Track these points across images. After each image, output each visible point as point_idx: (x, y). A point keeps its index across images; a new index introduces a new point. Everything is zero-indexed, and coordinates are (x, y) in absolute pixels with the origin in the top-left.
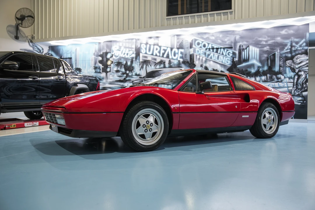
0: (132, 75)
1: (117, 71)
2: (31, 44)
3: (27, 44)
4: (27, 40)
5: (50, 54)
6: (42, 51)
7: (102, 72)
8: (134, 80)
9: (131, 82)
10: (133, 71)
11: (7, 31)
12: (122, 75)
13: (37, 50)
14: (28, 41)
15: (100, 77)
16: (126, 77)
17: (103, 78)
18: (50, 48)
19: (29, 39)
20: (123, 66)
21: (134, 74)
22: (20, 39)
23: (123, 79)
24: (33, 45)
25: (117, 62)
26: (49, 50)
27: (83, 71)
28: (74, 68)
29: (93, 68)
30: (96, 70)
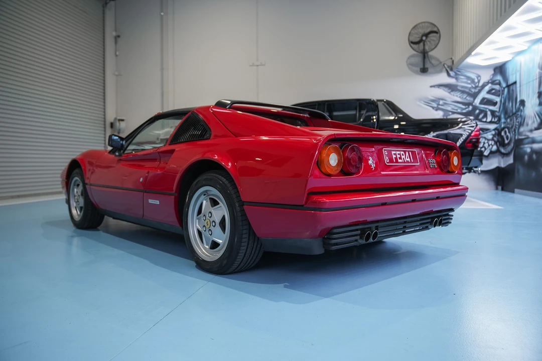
2: (452, 73)
3: (444, 75)
4: (444, 69)
5: (497, 81)
6: (476, 81)
11: (408, 65)
13: (465, 80)
14: (447, 70)
18: (497, 71)
19: (448, 67)
22: (430, 70)
24: (456, 74)
26: (494, 75)
27: (526, 104)
28: (518, 100)
29: (537, 95)
30: (540, 99)
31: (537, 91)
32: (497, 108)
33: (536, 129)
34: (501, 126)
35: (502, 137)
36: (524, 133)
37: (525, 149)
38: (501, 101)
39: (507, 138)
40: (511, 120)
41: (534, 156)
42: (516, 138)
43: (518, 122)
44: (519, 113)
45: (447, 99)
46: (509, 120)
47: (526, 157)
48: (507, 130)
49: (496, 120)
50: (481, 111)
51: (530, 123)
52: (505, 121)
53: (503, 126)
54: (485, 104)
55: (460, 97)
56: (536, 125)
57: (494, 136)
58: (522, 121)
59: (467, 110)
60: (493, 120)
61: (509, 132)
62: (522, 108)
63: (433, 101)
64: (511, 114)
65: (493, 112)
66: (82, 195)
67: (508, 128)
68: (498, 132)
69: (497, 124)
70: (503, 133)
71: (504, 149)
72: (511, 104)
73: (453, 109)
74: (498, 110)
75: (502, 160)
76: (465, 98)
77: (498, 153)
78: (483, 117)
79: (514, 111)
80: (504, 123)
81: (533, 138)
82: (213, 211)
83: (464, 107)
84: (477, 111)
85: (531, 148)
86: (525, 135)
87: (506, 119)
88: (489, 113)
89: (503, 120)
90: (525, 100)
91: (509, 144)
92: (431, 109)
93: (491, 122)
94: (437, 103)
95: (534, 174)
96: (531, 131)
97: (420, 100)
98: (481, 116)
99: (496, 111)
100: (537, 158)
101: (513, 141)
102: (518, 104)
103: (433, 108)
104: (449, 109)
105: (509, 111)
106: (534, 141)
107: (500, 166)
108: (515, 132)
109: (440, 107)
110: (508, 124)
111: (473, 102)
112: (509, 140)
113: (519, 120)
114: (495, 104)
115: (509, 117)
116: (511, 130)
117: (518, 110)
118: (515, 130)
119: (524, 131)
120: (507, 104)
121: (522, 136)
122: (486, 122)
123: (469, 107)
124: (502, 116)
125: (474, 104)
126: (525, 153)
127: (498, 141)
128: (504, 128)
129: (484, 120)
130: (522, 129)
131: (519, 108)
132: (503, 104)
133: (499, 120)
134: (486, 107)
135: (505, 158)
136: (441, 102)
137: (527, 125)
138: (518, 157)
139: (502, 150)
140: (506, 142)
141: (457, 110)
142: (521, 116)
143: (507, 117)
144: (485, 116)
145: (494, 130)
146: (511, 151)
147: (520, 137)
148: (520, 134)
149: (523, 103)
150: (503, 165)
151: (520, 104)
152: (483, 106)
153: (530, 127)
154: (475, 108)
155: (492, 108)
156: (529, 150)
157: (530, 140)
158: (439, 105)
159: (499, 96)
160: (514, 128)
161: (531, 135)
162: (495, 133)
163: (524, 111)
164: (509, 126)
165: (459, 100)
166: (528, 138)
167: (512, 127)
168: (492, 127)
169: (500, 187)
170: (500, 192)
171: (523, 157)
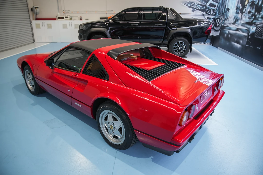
0: (259, 17)
1: (250, 12)
7: (240, 13)
8: (259, 23)
9: (256, 25)
10: (260, 13)
12: (251, 17)
15: (238, 17)
16: (254, 19)
17: (239, 19)
20: (255, 7)
21: (260, 16)
23: (251, 21)
25: (251, 2)
27: (230, 10)
28: (226, 7)
29: (236, 8)
30: (237, 10)
31: (236, 6)
32: (215, 8)
33: (233, 24)
34: (216, 17)
35: (216, 22)
36: (226, 24)
37: (226, 31)
38: (218, 5)
39: (218, 23)
40: (221, 16)
41: (229, 36)
42: (223, 25)
43: (225, 18)
44: (226, 14)
45: (195, 3)
46: (220, 15)
47: (226, 35)
48: (218, 19)
49: (214, 14)
50: (209, 9)
51: (230, 20)
52: (218, 15)
53: (217, 17)
54: (211, 6)
55: (200, 2)
56: (233, 22)
57: (212, 21)
58: (227, 18)
59: (203, 8)
60: (213, 14)
61: (219, 21)
62: (227, 12)
63: (189, 3)
64: (222, 13)
65: (214, 10)
66: (32, 79)
67: (219, 19)
68: (215, 20)
69: (215, 16)
70: (216, 21)
71: (216, 28)
72: (222, 8)
73: (197, 8)
74: (216, 9)
75: (214, 33)
76: (203, 3)
77: (213, 29)
78: (209, 12)
79: (223, 12)
80: (218, 16)
81: (230, 27)
82: (114, 123)
83: (202, 7)
84: (207, 9)
85: (229, 32)
86: (227, 25)
87: (219, 14)
88: (212, 10)
89: (217, 15)
90: (230, 9)
91: (218, 26)
92: (187, 7)
93: (212, 15)
94: (190, 4)
95: (228, 43)
96: (230, 24)
97: (183, 2)
98: (208, 12)
99: (215, 10)
100: (231, 37)
101: (221, 25)
102: (226, 9)
103: (188, 6)
104: (195, 7)
105: (221, 11)
106: (230, 29)
107: (213, 35)
108: (222, 22)
109: (191, 6)
110: (220, 17)
111: (206, 5)
112: (219, 24)
113: (225, 17)
114: (215, 6)
115: (221, 14)
116: (220, 20)
117: (225, 12)
118: (222, 21)
119: (226, 23)
120: (220, 7)
121: (225, 25)
122: (210, 15)
123: (204, 7)
124: (217, 13)
125: (206, 6)
126: (226, 33)
127: (214, 24)
128: (217, 18)
129: (210, 14)
130: (226, 22)
131: (226, 12)
132: (219, 7)
133: (216, 14)
134: (211, 7)
135: (216, 32)
136: (192, 4)
137: (229, 21)
138: (222, 34)
139: (215, 28)
140: (217, 25)
141: (199, 8)
142: (226, 15)
143: (219, 13)
144: (210, 12)
145: (213, 19)
146: (219, 30)
147: (224, 25)
148: (224, 24)
149: (228, 9)
150: (214, 35)
151: (227, 10)
152: (210, 7)
153: (229, 22)
154: (206, 8)
155: (213, 8)
156: (227, 32)
157: (228, 28)
158: (191, 5)
159: (217, 3)
160: (222, 19)
161: (230, 26)
162: (213, 20)
163: (228, 14)
164: (220, 18)
165: (200, 3)
166: (228, 26)
167: (221, 19)
168: (212, 17)
169: (212, 44)
170: (211, 46)
171: (224, 35)
